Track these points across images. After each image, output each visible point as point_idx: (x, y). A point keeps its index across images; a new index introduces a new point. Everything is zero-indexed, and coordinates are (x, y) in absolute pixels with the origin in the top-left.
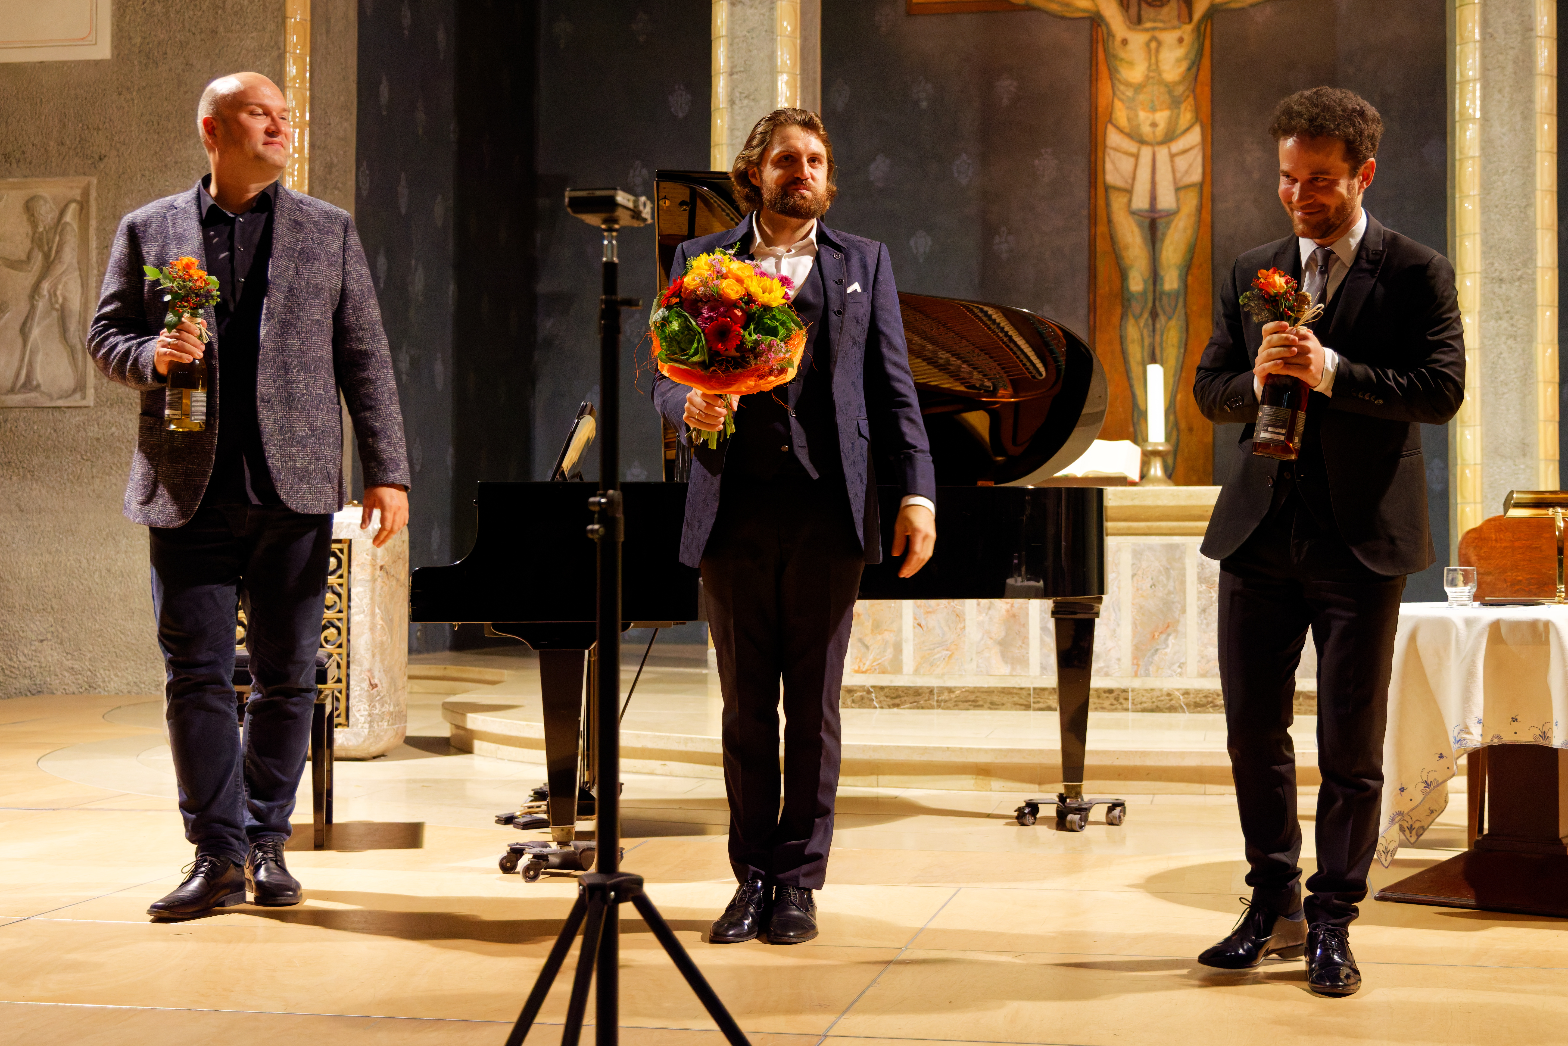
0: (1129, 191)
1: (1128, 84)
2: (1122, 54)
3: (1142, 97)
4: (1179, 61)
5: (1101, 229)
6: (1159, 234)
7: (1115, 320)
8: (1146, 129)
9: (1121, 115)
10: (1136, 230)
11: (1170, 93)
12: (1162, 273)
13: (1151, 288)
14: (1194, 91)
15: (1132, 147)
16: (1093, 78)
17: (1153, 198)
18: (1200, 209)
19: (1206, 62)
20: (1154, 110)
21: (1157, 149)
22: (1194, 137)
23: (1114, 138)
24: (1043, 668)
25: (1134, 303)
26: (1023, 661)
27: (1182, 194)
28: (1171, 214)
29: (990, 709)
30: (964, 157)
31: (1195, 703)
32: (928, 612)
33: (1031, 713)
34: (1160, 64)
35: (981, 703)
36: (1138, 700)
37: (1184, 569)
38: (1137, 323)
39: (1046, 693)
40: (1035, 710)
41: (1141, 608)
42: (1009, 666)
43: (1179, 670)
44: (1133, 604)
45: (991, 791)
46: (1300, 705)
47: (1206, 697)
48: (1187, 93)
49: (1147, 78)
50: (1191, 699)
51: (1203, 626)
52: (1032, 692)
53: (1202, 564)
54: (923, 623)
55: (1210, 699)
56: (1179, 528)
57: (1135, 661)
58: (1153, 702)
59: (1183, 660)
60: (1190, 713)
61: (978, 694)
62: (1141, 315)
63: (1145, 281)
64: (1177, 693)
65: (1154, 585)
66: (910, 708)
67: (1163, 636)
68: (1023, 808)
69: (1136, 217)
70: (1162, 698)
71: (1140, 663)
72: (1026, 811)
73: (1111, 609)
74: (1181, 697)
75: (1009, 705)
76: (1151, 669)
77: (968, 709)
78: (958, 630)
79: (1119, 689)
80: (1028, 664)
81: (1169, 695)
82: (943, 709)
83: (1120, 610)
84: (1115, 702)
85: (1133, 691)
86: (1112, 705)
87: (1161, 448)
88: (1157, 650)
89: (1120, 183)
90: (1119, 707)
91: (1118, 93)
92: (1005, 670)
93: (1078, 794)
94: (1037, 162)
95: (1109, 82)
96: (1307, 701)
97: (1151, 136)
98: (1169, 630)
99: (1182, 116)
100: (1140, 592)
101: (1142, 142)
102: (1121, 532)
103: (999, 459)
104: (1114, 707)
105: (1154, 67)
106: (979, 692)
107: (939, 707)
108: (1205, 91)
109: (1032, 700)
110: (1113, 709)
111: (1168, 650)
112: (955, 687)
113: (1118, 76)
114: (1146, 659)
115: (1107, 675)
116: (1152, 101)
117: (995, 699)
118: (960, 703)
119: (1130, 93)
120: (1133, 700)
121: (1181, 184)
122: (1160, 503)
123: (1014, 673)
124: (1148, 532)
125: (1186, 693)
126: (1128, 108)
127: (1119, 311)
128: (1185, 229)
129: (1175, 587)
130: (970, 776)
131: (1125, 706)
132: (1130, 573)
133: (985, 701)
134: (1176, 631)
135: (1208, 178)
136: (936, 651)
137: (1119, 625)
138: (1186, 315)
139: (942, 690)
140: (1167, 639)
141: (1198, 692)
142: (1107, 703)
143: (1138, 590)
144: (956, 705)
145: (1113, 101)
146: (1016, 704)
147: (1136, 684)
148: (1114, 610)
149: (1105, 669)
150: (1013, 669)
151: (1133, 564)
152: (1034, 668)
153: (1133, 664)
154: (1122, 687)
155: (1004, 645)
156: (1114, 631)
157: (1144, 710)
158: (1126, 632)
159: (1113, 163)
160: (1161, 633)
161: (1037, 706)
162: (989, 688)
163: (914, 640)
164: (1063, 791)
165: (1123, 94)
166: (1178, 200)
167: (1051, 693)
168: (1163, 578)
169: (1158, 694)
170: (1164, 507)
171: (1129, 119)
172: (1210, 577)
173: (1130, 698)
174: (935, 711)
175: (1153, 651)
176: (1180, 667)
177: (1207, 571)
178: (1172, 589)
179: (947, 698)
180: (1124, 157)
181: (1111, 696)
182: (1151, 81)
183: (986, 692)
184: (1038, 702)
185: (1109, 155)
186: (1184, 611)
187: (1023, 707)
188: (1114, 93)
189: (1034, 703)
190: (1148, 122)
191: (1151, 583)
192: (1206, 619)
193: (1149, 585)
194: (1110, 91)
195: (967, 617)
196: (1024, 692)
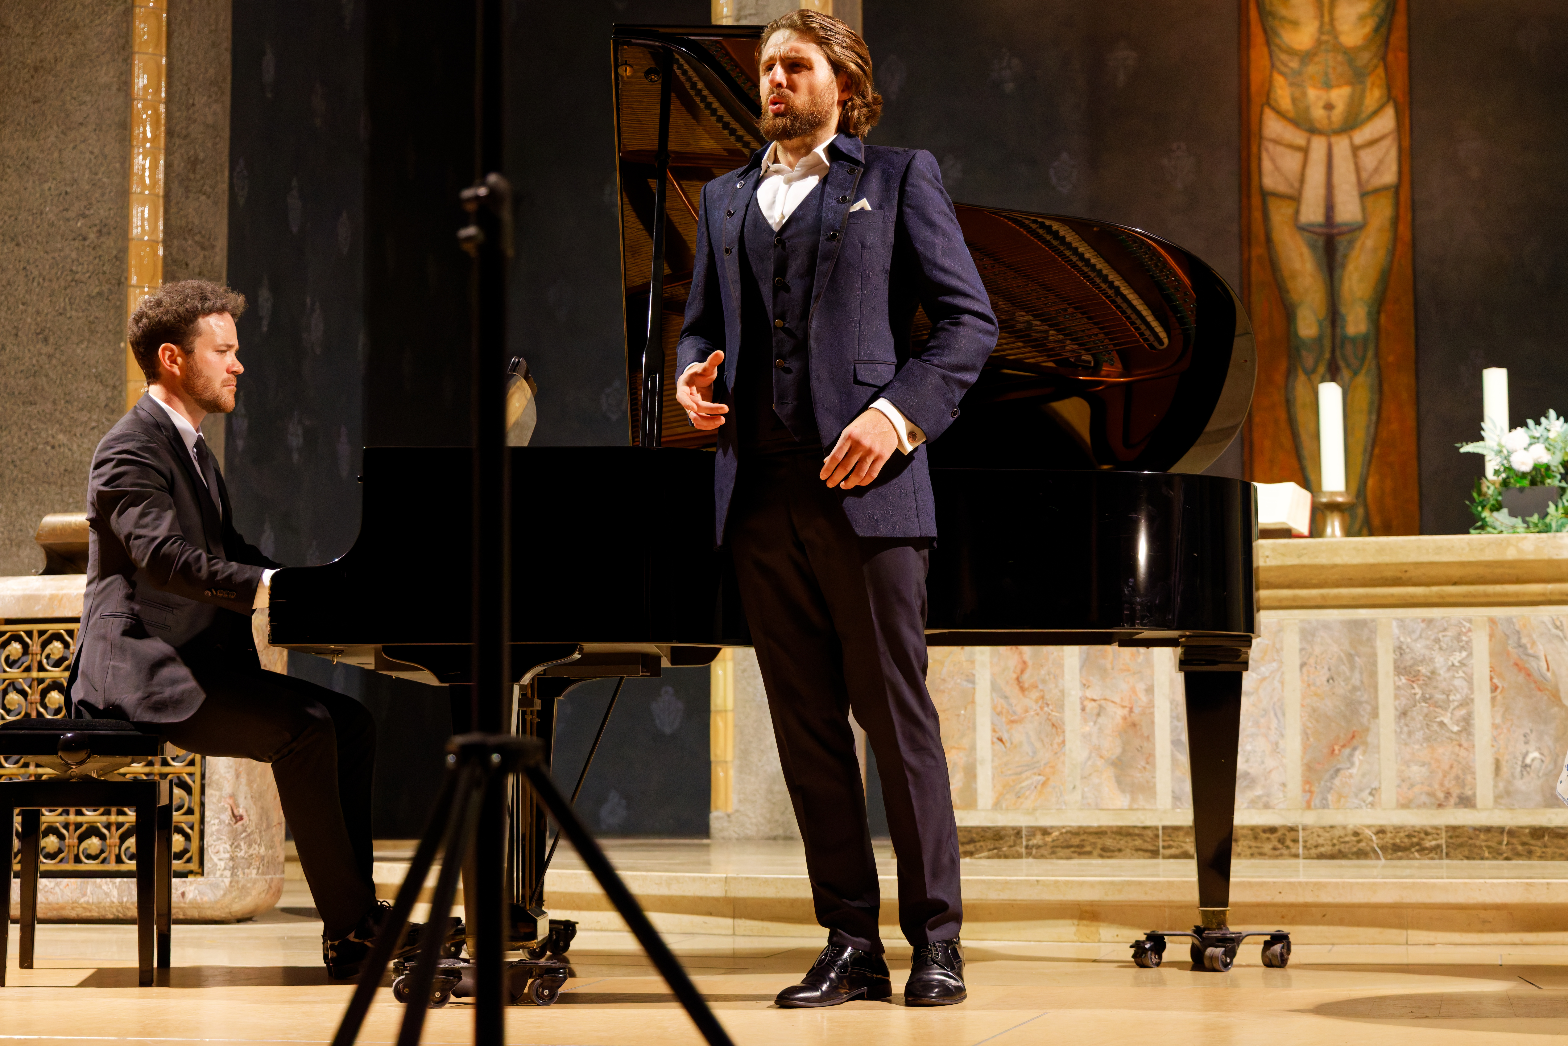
0: (1295, 199)
1: (1291, 52)
2: (1283, 12)
3: (1311, 69)
4: (1362, 18)
5: (1258, 251)
6: (1339, 256)
7: (1279, 378)
8: (1318, 113)
9: (1283, 94)
10: (1306, 251)
11: (1351, 62)
12: (1343, 310)
13: (1328, 331)
14: (1384, 59)
15: (1298, 138)
16: (1243, 43)
17: (1330, 208)
18: (1395, 220)
19: (1401, 20)
20: (1328, 86)
21: (1334, 140)
22: (1386, 122)
23: (1273, 126)
24: (1176, 798)
25: (1304, 354)
26: (1148, 789)
27: (1369, 201)
28: (1356, 229)
29: (1102, 856)
30: (1064, 156)
31: (1394, 845)
32: (1013, 722)
33: (1160, 861)
34: (1336, 23)
35: (1088, 849)
36: (1311, 842)
37: (1374, 655)
38: (1310, 380)
39: (1181, 833)
40: (1164, 857)
41: (1314, 710)
42: (1128, 796)
43: (1370, 799)
44: (1303, 706)
45: (1099, 941)
46: (1546, 846)
47: (1409, 836)
48: (1375, 61)
49: (1319, 43)
50: (1388, 839)
51: (1404, 736)
52: (1160, 832)
53: (1400, 648)
54: (1005, 737)
55: (1415, 840)
56: (1367, 596)
57: (1307, 787)
58: (1334, 845)
59: (1375, 785)
60: (1386, 859)
61: (1084, 837)
62: (1314, 370)
63: (1320, 323)
64: (1368, 832)
65: (1332, 679)
66: (989, 857)
67: (1347, 751)
68: (1143, 942)
69: (1306, 234)
70: (1347, 839)
71: (1313, 789)
72: (1147, 946)
73: (1272, 714)
74: (1374, 838)
75: (1128, 850)
76: (1330, 797)
77: (1070, 858)
78: (1055, 746)
79: (1284, 827)
80: (1155, 793)
81: (1356, 834)
82: (1035, 857)
83: (1284, 714)
84: (1280, 846)
85: (1304, 829)
86: (1275, 849)
87: (1340, 499)
88: (1338, 771)
89: (1282, 188)
90: (1285, 851)
91: (1278, 64)
92: (1122, 801)
93: (1222, 924)
94: (1166, 162)
95: (1265, 50)
96: (1556, 841)
97: (1325, 122)
98: (1355, 742)
99: (1368, 94)
100: (1313, 688)
101: (1312, 130)
102: (1285, 603)
103: (1105, 467)
104: (1277, 853)
105: (1327, 28)
106: (1085, 833)
107: (1029, 855)
108: (1399, 59)
109: (1161, 844)
110: (1276, 854)
111: (1354, 771)
112: (1052, 827)
113: (1277, 41)
114: (1322, 783)
115: (1267, 806)
116: (1326, 74)
117: (1109, 842)
118: (1059, 849)
119: (1294, 64)
120: (1305, 842)
121: (1369, 187)
122: (1338, 560)
123: (1135, 806)
124: (1323, 603)
125: (1381, 831)
126: (1292, 84)
127: (1283, 365)
128: (1375, 250)
129: (1362, 682)
130: (1069, 922)
131: (1293, 851)
132: (1297, 663)
133: (1094, 845)
134: (1365, 743)
135: (1406, 179)
136: (1024, 776)
137: (1282, 736)
138: (1379, 367)
139: (1033, 831)
140: (1351, 755)
141: (1398, 829)
142: (1267, 848)
143: (1309, 685)
144: (1053, 853)
145: (1271, 76)
146: (1138, 849)
147: (1309, 818)
148: (1276, 714)
149: (1265, 799)
150: (1133, 800)
151: (1302, 650)
152: (1164, 799)
153: (1304, 791)
154: (1289, 824)
155: (1120, 765)
156: (1277, 744)
157: (1321, 856)
158: (1293, 744)
159: (1273, 161)
160: (1344, 746)
161: (1168, 852)
162: (1100, 827)
163: (993, 761)
164: (1199, 923)
165: (1286, 65)
166: (1364, 209)
167: (1187, 834)
168: (1345, 668)
169: (1342, 833)
170: (1345, 566)
171: (1294, 100)
172: (1411, 667)
173: (1301, 839)
174: (1024, 861)
175: (1332, 772)
176: (1371, 794)
177: (1408, 657)
178: (1358, 683)
179: (1040, 843)
180: (1288, 152)
181: (1272, 836)
182: (1323, 47)
183: (1096, 833)
184: (1170, 847)
185: (1267, 150)
186: (1375, 714)
187: (1149, 854)
188: (1273, 66)
189: (1164, 847)
190: (1321, 103)
191: (1327, 675)
192: (1407, 725)
193: (1325, 679)
194: (1267, 63)
195: (1068, 728)
196: (1149, 833)
